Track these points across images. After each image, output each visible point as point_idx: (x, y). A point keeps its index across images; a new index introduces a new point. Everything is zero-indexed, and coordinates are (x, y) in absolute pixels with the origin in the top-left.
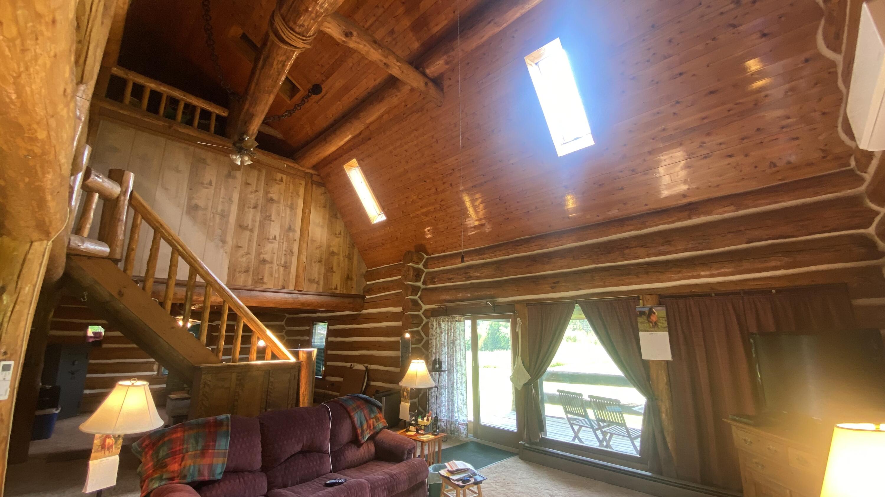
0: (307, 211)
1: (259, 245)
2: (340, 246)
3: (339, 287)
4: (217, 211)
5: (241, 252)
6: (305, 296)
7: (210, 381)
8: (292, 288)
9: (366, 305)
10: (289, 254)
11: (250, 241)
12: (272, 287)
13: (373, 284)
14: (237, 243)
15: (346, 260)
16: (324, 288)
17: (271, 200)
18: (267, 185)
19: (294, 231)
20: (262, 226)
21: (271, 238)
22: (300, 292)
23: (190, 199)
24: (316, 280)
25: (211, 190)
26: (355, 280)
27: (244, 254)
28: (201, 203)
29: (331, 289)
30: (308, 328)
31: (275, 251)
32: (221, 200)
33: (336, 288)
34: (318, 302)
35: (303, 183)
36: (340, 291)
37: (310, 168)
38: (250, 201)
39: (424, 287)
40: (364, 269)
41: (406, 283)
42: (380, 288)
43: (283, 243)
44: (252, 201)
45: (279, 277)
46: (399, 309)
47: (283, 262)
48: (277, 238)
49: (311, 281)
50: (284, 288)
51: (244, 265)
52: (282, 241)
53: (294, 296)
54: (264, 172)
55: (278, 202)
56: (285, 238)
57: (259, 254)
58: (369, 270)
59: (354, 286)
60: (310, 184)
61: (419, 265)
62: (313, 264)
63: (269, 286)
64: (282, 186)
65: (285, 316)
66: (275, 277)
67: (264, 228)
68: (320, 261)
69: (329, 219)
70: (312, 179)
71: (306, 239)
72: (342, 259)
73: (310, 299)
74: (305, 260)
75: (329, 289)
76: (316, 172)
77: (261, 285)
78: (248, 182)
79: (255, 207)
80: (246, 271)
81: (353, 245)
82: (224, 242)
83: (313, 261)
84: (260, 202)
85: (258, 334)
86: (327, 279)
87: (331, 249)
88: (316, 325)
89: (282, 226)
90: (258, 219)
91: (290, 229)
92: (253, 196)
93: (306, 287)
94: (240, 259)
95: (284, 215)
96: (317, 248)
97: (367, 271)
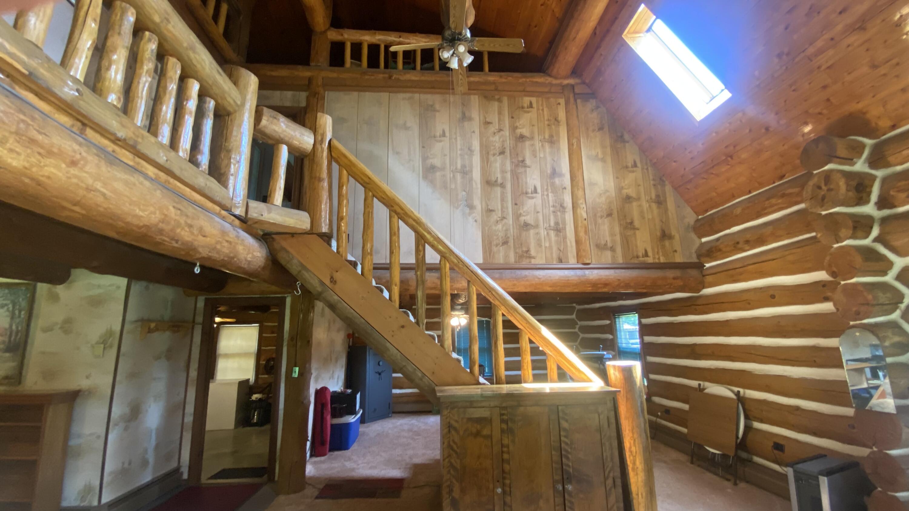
0: (575, 141)
1: (516, 204)
2: (639, 186)
3: (650, 254)
4: (456, 169)
5: (495, 217)
6: (596, 272)
7: (457, 421)
8: (572, 261)
9: (709, 279)
10: (559, 211)
11: (503, 200)
12: (544, 262)
13: (718, 240)
14: (488, 206)
15: (654, 206)
16: (624, 256)
17: (522, 137)
18: (512, 118)
19: (561, 175)
20: (516, 176)
21: (530, 191)
22: (586, 266)
23: (425, 159)
24: (609, 244)
25: (446, 142)
26: (677, 237)
27: (498, 219)
28: (437, 162)
29: (638, 257)
30: (608, 322)
31: (539, 208)
32: (459, 152)
33: (646, 255)
34: (619, 280)
35: (562, 101)
36: (654, 258)
37: (566, 78)
38: (495, 146)
39: (886, 212)
40: (691, 217)
41: (824, 213)
42: (738, 243)
43: (548, 195)
44: (497, 145)
45: (551, 247)
46: (821, 275)
47: (552, 224)
48: (539, 190)
49: (601, 247)
50: (561, 261)
51: (501, 234)
52: (546, 193)
53: (579, 272)
54: (505, 100)
55: (532, 138)
56: (549, 188)
57: (517, 216)
58: (700, 217)
59: (679, 248)
60: (572, 100)
61: (853, 164)
62: (600, 221)
63: (539, 260)
64: (533, 114)
65: (574, 307)
66: (546, 247)
67: (518, 178)
68: (610, 215)
69: (611, 146)
70: (574, 92)
71: (581, 184)
72: (645, 205)
73: (607, 276)
74: (585, 216)
75: (634, 257)
76: (578, 81)
77: (528, 260)
78: (488, 120)
79: (502, 153)
80: (505, 243)
81: (661, 179)
82: (471, 207)
83: (599, 214)
84: (507, 144)
85: (529, 335)
86: (626, 242)
87: (625, 191)
88: (619, 318)
89: (542, 172)
90: (508, 167)
91: (554, 173)
92: (497, 138)
93: (594, 258)
94: (494, 228)
95: (542, 155)
96: (601, 195)
97: (698, 220)
